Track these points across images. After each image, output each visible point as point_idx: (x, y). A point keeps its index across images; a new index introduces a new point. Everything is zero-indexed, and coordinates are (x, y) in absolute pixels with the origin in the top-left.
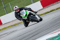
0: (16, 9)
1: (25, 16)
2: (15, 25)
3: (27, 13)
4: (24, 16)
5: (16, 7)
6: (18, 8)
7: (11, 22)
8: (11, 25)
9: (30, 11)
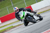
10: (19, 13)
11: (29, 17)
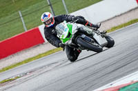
0: (46, 19)
1: (65, 36)
5: (45, 16)
10: (57, 27)
11: (84, 36)
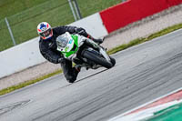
2: (22, 86)
3: (76, 41)
4: (68, 51)
6: (50, 27)
7: (10, 75)
8: (10, 86)
9: (84, 38)
